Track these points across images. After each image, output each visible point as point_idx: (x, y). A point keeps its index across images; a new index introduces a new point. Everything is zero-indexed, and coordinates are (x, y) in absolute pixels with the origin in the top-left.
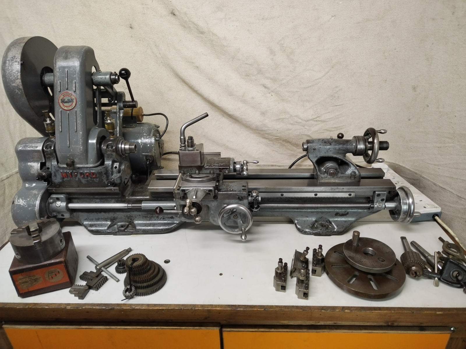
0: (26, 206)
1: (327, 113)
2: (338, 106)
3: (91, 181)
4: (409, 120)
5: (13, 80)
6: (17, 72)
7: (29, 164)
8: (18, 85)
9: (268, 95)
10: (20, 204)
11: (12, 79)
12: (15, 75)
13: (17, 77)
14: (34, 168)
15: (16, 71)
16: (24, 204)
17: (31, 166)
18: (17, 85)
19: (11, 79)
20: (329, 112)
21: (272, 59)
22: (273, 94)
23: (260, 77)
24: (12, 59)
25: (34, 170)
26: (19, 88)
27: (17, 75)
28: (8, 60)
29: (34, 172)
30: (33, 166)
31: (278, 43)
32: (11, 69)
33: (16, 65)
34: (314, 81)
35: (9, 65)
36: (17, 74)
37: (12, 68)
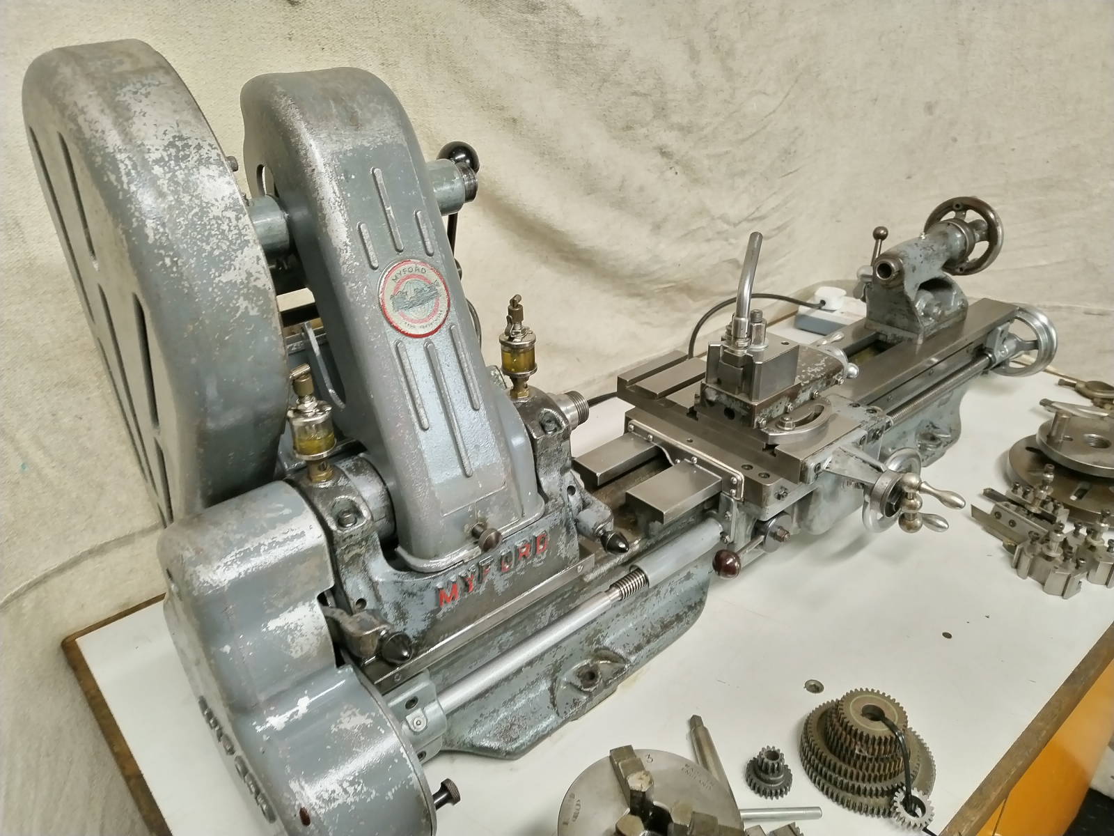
0: (368, 793)
1: (771, 196)
2: (790, 175)
3: (523, 573)
4: (909, 178)
5: (220, 254)
6: (232, 214)
7: (272, 625)
8: (249, 275)
9: (670, 174)
10: (340, 801)
11: (216, 253)
12: (225, 227)
13: (240, 234)
14: (303, 632)
15: (226, 209)
16: (356, 793)
17: (288, 631)
18: (244, 276)
19: (211, 253)
20: (775, 193)
21: (694, 74)
22: (678, 168)
23: (657, 127)
24: (173, 151)
25: (301, 640)
26: (255, 286)
27: (236, 226)
28: (157, 162)
29: (306, 648)
30: (292, 626)
31: (706, 28)
32: (196, 201)
33: (213, 177)
34: (762, 120)
35: (177, 183)
36: (234, 222)
37: (198, 197)
